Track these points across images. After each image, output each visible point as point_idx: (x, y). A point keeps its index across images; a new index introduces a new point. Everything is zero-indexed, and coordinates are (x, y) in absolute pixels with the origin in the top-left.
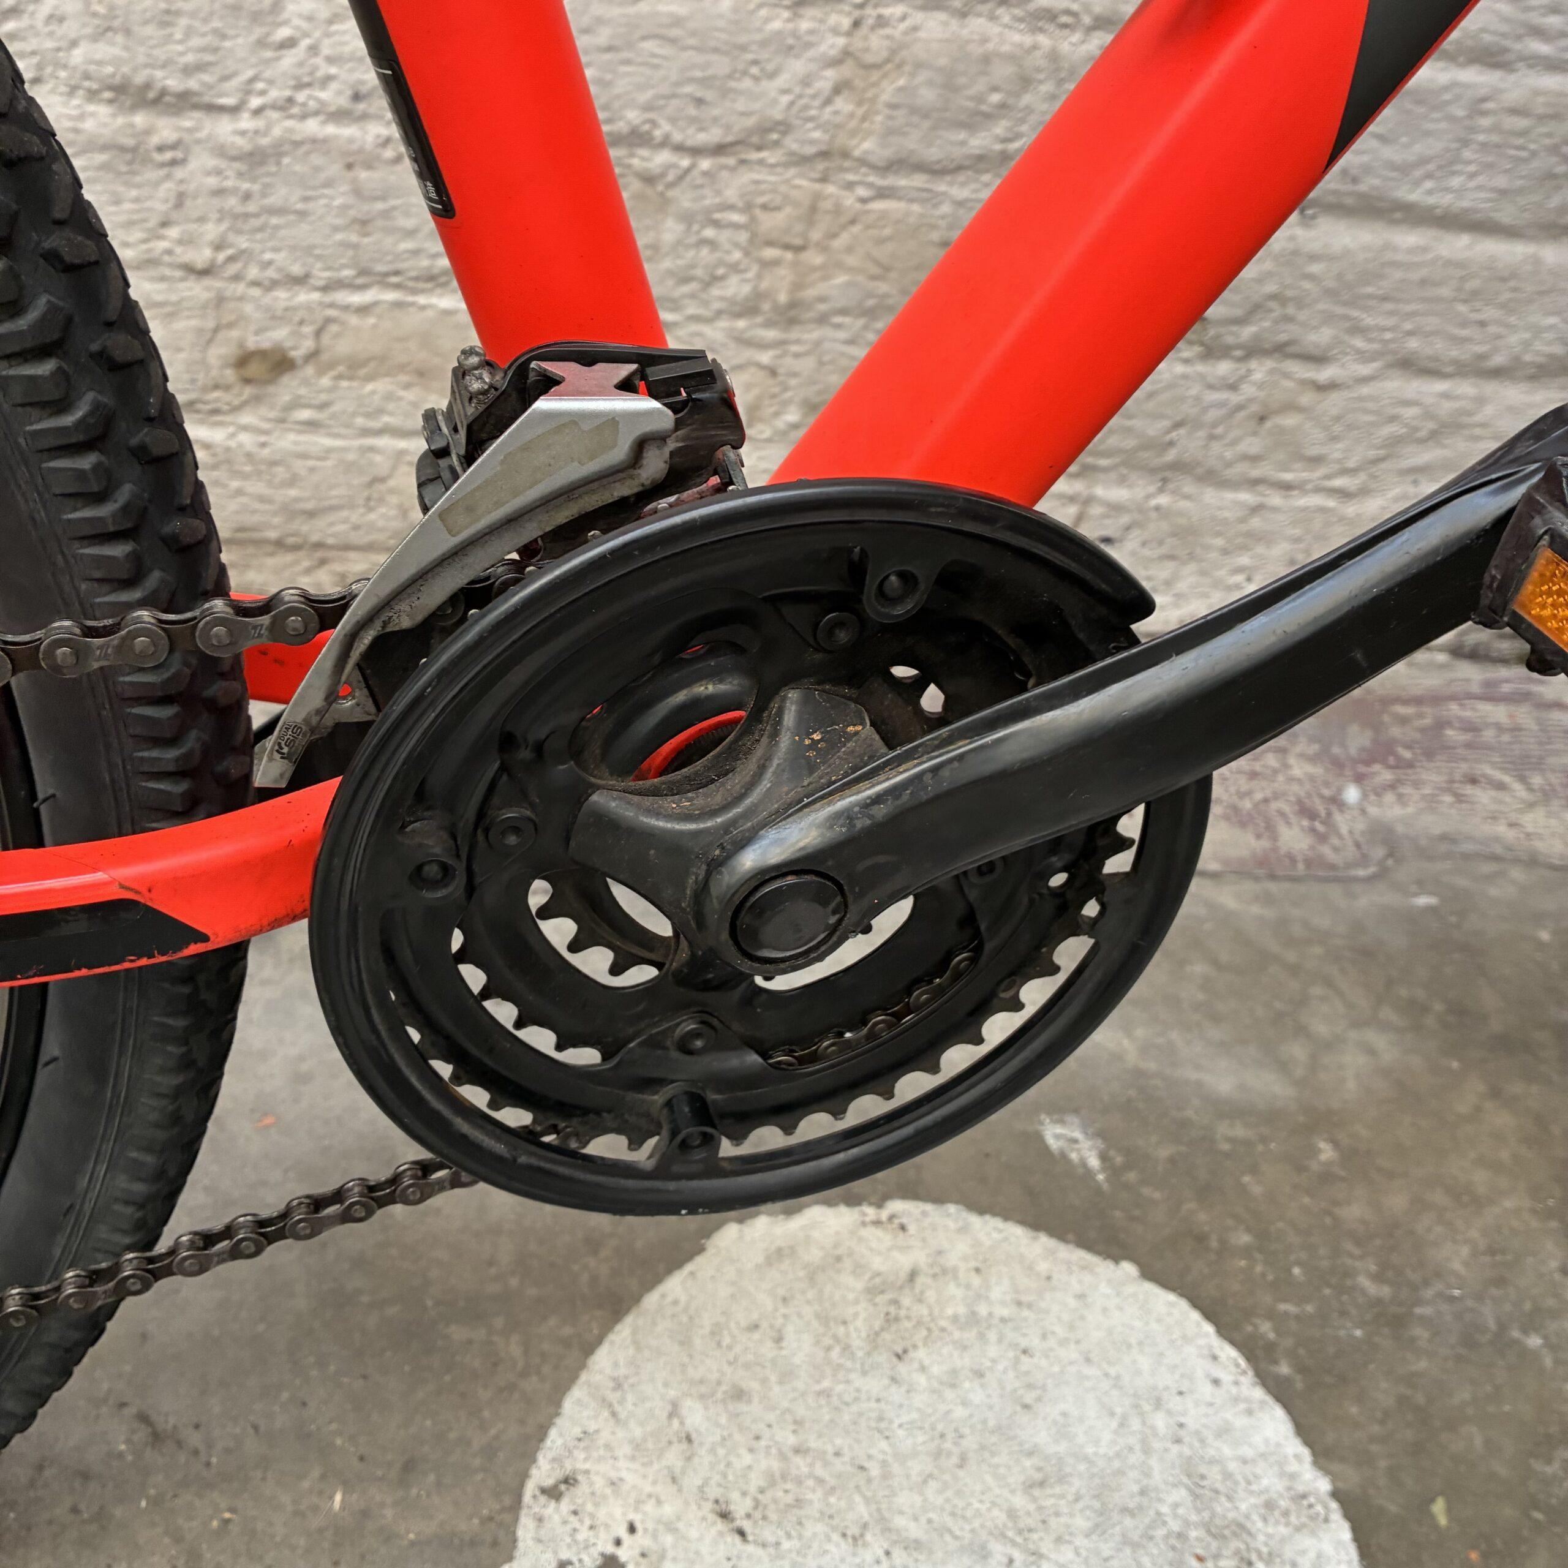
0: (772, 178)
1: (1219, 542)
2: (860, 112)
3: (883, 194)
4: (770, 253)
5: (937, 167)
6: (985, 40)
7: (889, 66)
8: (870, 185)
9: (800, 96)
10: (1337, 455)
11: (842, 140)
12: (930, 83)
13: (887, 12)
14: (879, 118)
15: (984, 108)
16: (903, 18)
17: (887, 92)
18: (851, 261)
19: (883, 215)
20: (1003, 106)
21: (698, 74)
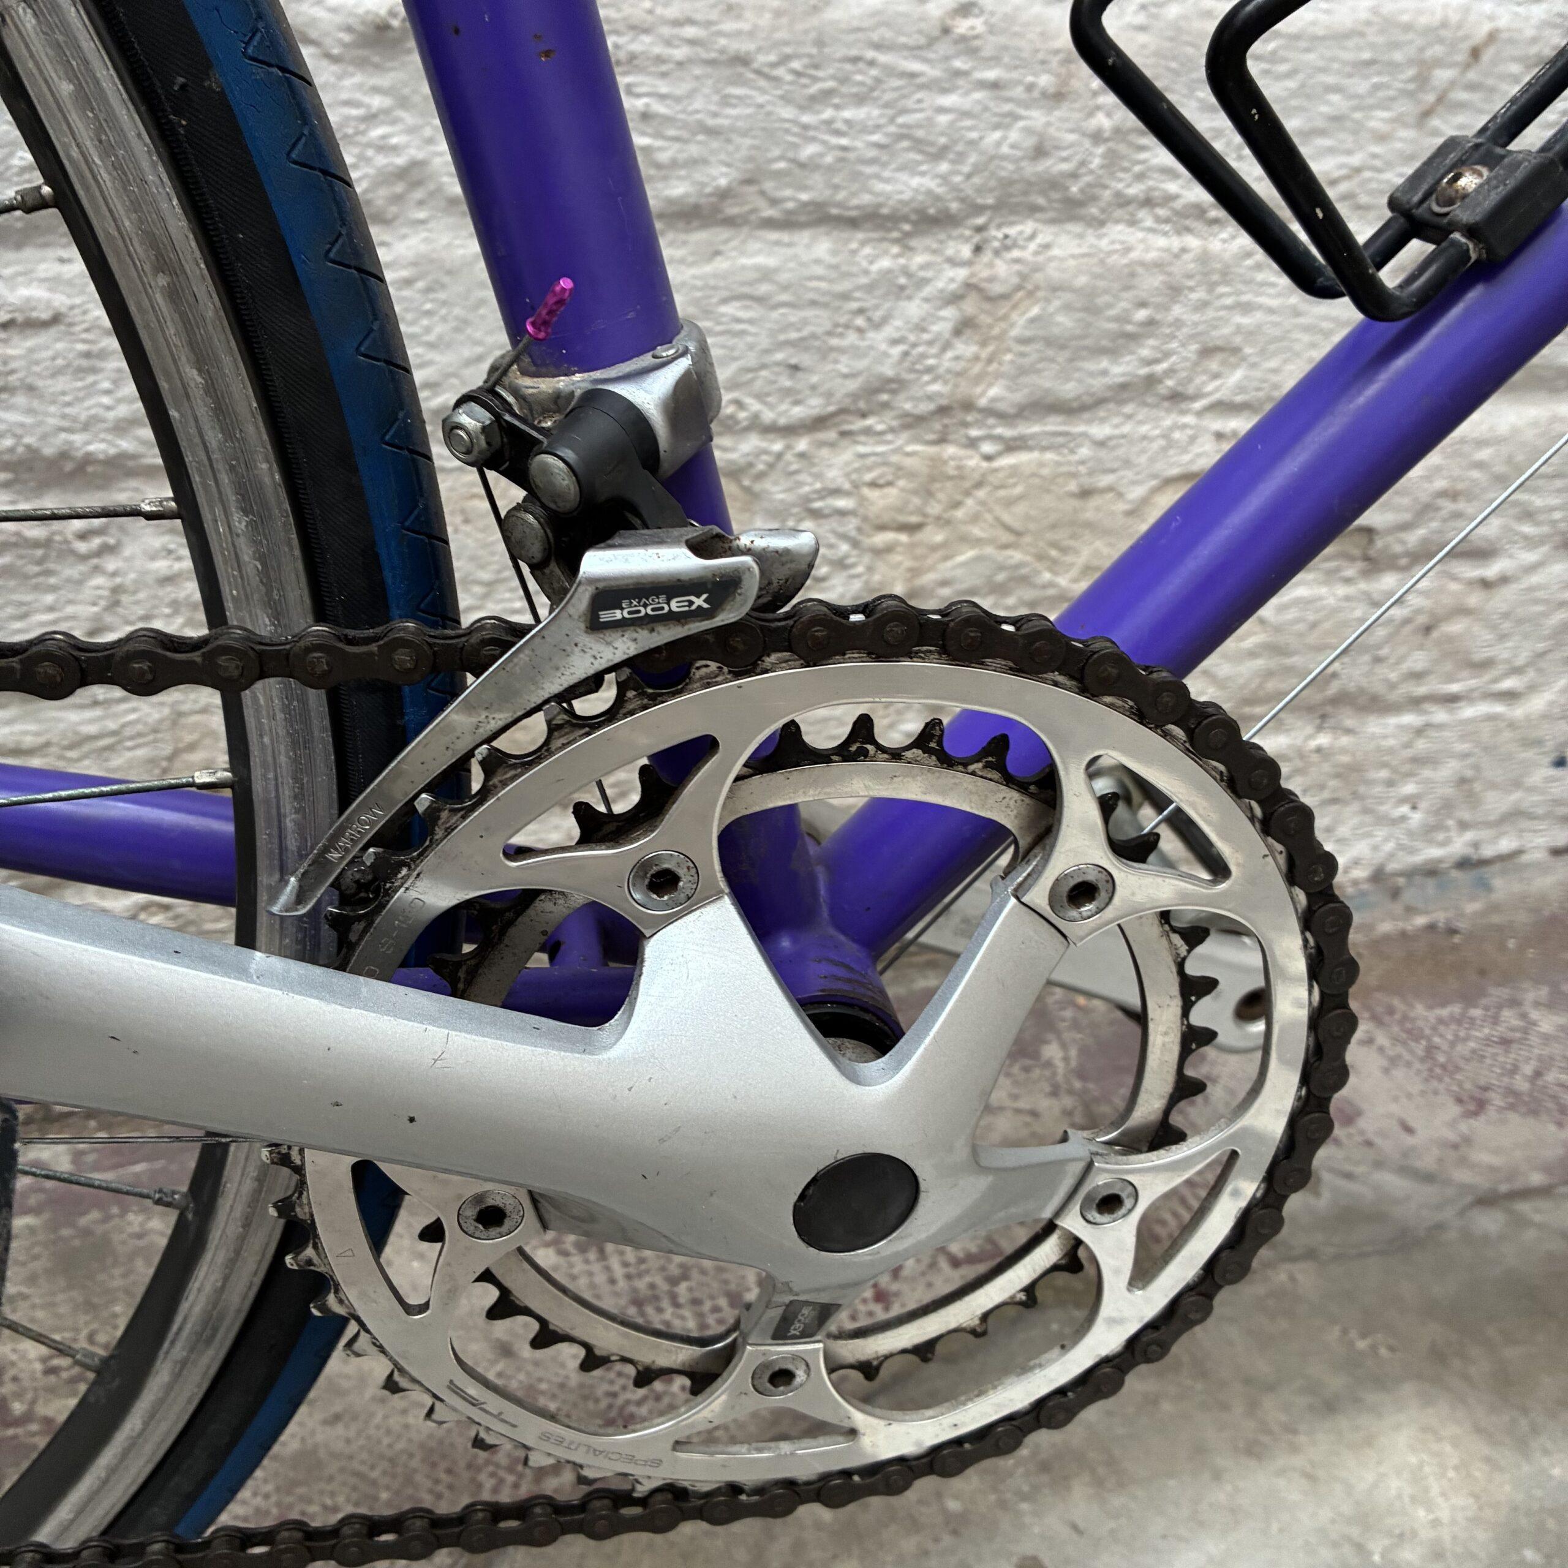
0: (880, 449)
1: (1384, 774)
2: (985, 354)
3: (1012, 446)
4: (881, 539)
5: (1075, 405)
6: (1128, 250)
7: (1020, 294)
8: (999, 438)
9: (914, 345)
10: (1505, 655)
11: (965, 389)
12: (1067, 308)
13: (1012, 231)
14: (1008, 357)
15: (1129, 328)
16: (1032, 237)
17: (1019, 323)
18: (976, 531)
19: (1014, 471)
20: (1151, 323)
21: (794, 335)
